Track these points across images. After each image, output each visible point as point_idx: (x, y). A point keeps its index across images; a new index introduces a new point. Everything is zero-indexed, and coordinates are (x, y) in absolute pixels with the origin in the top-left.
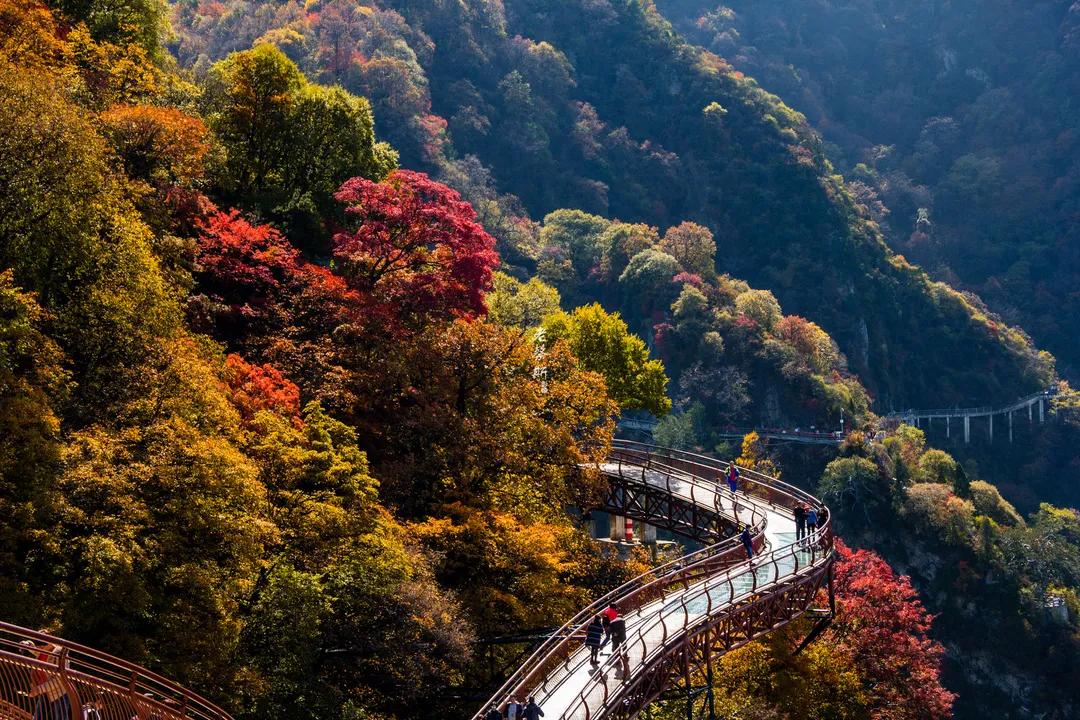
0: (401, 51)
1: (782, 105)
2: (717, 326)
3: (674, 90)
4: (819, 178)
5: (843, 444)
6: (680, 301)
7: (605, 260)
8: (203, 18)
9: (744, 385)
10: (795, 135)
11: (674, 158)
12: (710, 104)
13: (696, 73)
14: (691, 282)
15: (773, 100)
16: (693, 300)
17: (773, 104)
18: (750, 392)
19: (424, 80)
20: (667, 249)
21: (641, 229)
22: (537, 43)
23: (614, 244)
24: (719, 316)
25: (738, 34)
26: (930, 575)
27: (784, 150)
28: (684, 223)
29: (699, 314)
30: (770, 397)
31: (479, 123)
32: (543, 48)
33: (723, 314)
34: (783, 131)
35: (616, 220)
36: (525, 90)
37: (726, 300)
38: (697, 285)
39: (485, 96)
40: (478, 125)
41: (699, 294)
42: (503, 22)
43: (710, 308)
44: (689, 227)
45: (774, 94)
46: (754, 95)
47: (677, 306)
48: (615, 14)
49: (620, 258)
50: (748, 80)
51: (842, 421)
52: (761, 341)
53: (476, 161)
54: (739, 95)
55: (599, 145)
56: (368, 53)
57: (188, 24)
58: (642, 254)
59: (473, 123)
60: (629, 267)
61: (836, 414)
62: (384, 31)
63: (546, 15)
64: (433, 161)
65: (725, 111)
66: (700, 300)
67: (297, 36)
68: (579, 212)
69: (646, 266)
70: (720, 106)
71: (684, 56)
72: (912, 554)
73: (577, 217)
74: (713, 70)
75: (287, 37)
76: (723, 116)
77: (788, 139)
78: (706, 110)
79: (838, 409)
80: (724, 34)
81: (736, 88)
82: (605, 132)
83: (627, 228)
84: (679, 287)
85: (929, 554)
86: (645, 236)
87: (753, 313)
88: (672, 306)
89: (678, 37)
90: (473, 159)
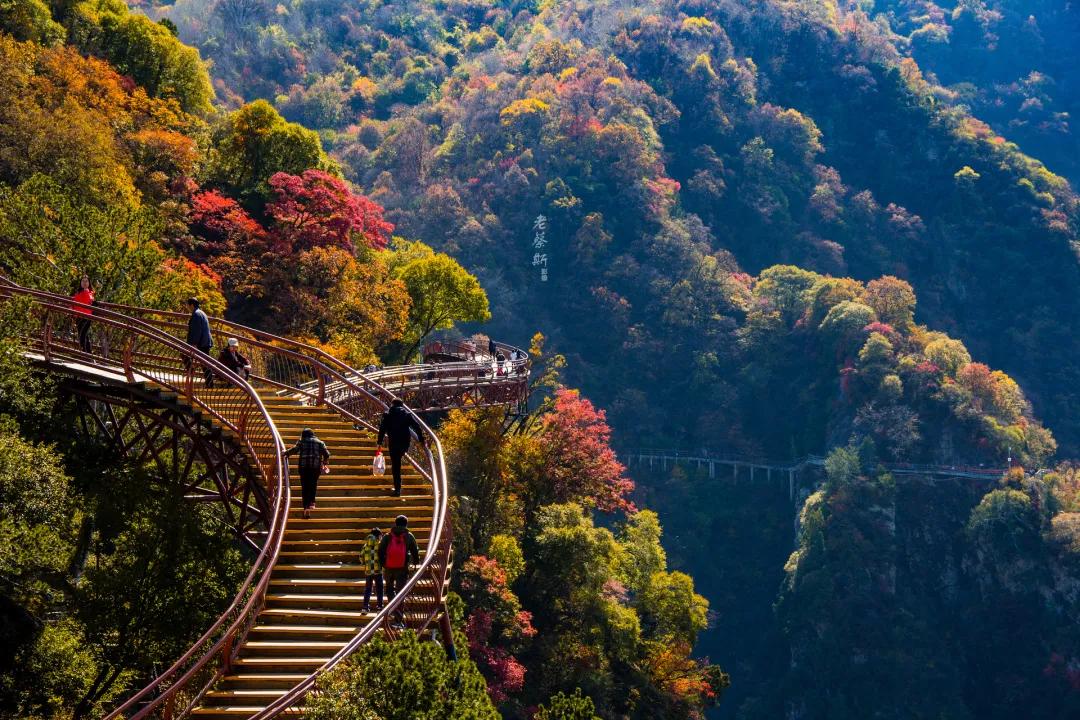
0: (638, 119)
1: (1044, 169)
2: (899, 371)
3: (931, 155)
4: (1071, 241)
5: (1004, 479)
6: (866, 348)
7: (809, 311)
8: (470, 90)
9: (915, 424)
10: (1052, 199)
11: (916, 222)
12: (962, 169)
13: (953, 138)
14: (881, 331)
15: (1033, 165)
16: (878, 346)
17: (1032, 169)
18: (921, 430)
19: (659, 145)
20: (867, 302)
21: (846, 283)
22: (786, 110)
23: (818, 297)
24: (903, 361)
25: (1050, 100)
26: (1072, 598)
27: (1038, 214)
28: (884, 277)
29: (884, 360)
30: (945, 437)
31: (715, 186)
32: (791, 117)
33: (909, 360)
34: (1038, 195)
35: (828, 275)
36: (767, 154)
37: (917, 348)
38: (887, 334)
39: (725, 160)
40: (712, 187)
41: (885, 341)
42: (753, 91)
43: (896, 354)
44: (890, 281)
45: (1036, 158)
46: (1011, 161)
47: (863, 353)
48: (873, 81)
49: (821, 309)
50: (1009, 144)
51: (1009, 459)
52: (940, 385)
53: (699, 220)
54: (997, 160)
55: (840, 208)
56: (606, 121)
57: (458, 97)
58: (840, 305)
59: (708, 185)
60: (827, 318)
61: (1005, 454)
62: (623, 101)
63: (805, 82)
64: (657, 219)
65: (978, 175)
66: (883, 346)
67: (542, 105)
68: (794, 268)
69: (842, 316)
70: (972, 171)
71: (943, 122)
72: (1059, 579)
73: (790, 272)
74: (971, 136)
75: (532, 107)
76: (976, 181)
77: (1045, 204)
78: (957, 174)
79: (1006, 448)
80: (1034, 99)
81: (994, 153)
82: (849, 195)
83: (832, 281)
84: (867, 335)
85: (1072, 578)
86: (849, 289)
87: (938, 361)
88: (860, 353)
89: (939, 103)
90: (696, 218)
